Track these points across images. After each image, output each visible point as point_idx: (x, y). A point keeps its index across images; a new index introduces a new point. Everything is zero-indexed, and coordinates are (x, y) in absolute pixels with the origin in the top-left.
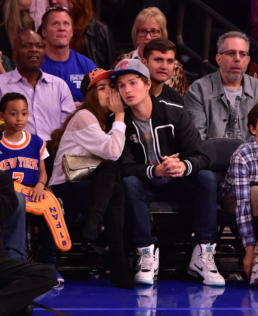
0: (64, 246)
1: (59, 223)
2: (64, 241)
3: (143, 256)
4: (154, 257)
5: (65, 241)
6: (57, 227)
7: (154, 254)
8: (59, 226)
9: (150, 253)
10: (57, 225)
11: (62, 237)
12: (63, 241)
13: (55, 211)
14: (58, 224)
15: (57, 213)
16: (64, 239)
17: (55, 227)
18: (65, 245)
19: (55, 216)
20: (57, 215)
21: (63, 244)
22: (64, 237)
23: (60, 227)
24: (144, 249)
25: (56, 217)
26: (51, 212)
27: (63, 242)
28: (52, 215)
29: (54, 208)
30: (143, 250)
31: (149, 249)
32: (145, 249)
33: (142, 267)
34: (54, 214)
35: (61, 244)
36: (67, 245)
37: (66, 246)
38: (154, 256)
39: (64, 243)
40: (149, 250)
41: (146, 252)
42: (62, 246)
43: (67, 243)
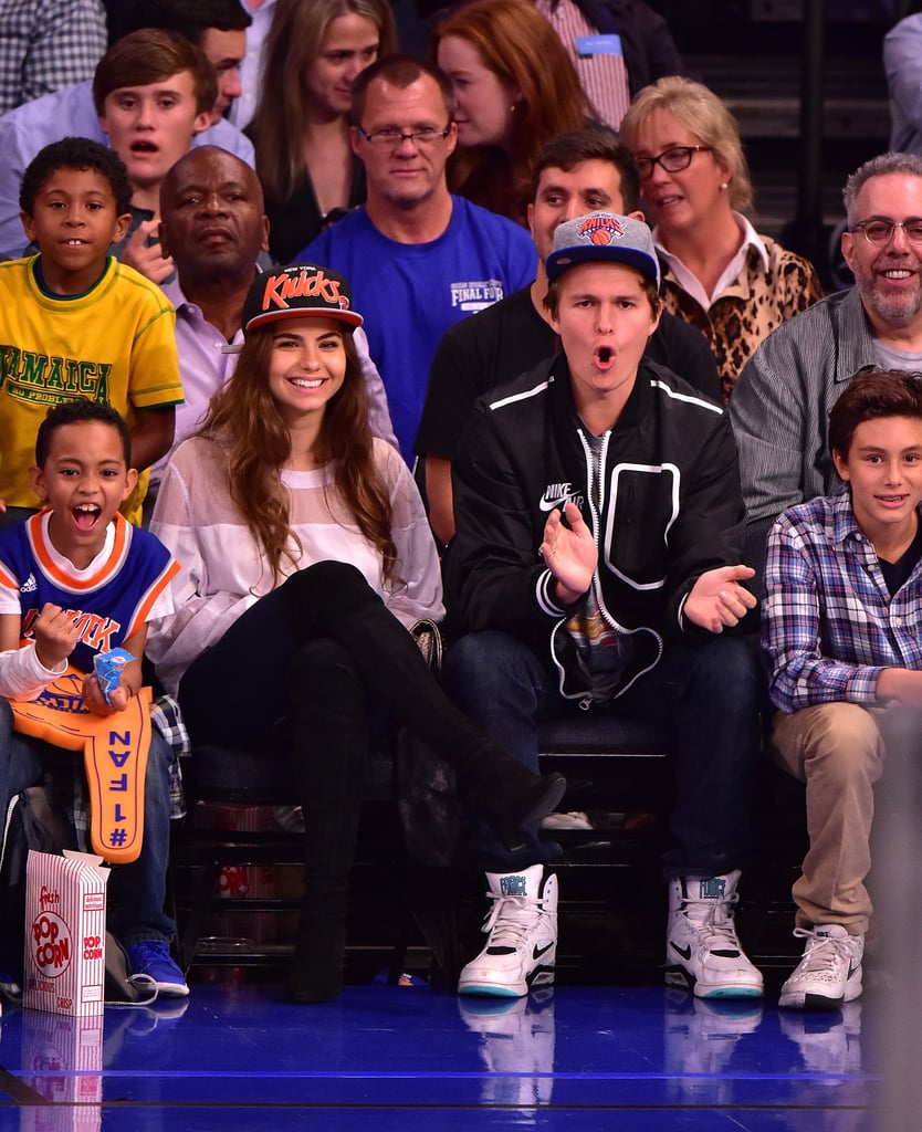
0: (114, 844)
1: (124, 776)
2: (120, 832)
3: (503, 900)
4: (540, 906)
5: (123, 831)
6: (111, 789)
7: (540, 896)
8: (119, 786)
9: (526, 895)
10: (113, 782)
11: (119, 818)
12: (117, 830)
13: (126, 741)
14: (120, 779)
15: (132, 748)
16: (120, 825)
17: (106, 785)
18: (117, 843)
19: (121, 755)
20: (127, 753)
21: (114, 841)
22: (124, 818)
23: (124, 788)
24: (505, 879)
25: (119, 759)
26: (112, 742)
27: (115, 834)
28: (111, 753)
29: (128, 734)
30: (501, 880)
31: (523, 880)
32: (509, 879)
33: (493, 940)
34: (119, 748)
35: (107, 838)
36: (124, 844)
37: (120, 845)
38: (540, 901)
39: (118, 837)
40: (520, 884)
41: (514, 890)
42: (109, 844)
43: (128, 839)
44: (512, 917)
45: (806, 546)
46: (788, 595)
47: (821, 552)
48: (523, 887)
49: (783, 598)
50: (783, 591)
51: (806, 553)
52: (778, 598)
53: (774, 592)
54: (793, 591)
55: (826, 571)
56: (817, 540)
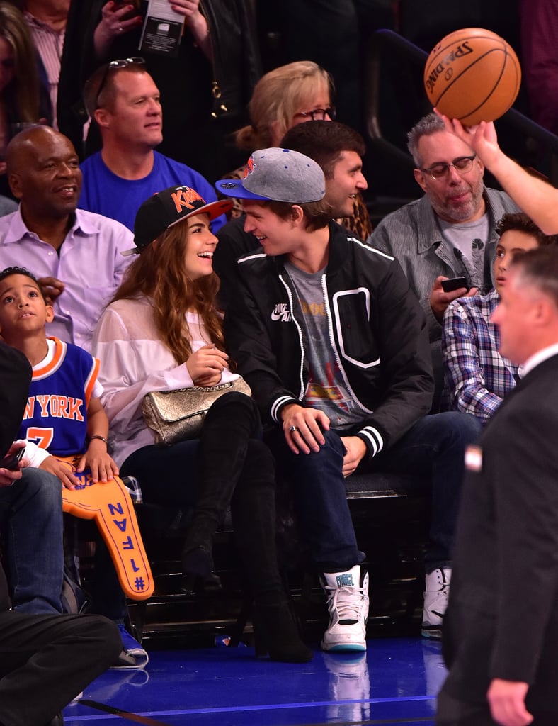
0: (138, 589)
1: (129, 538)
2: (139, 579)
3: (339, 590)
4: (362, 592)
5: (141, 578)
6: (125, 548)
7: (361, 586)
8: (128, 546)
9: (353, 585)
10: (124, 543)
11: (136, 570)
12: (137, 579)
13: (121, 511)
14: (127, 541)
15: (125, 516)
16: (139, 574)
17: (121, 546)
18: (140, 588)
19: (121, 523)
20: (125, 520)
21: (137, 586)
22: (138, 569)
23: (131, 547)
24: (339, 577)
25: (122, 526)
26: (112, 513)
27: (137, 582)
28: (115, 521)
29: (119, 504)
30: (337, 578)
32: (342, 576)
33: (340, 616)
34: (119, 518)
35: (133, 584)
36: (145, 588)
37: (142, 589)
38: (361, 590)
39: (139, 583)
40: (349, 579)
41: (345, 583)
42: (135, 589)
43: (146, 583)
44: (347, 600)
45: (469, 318)
46: (459, 345)
47: (478, 322)
48: (351, 580)
49: (456, 346)
50: (456, 343)
51: (468, 322)
52: (453, 347)
53: (450, 344)
54: (462, 342)
55: (480, 333)
56: (475, 314)
